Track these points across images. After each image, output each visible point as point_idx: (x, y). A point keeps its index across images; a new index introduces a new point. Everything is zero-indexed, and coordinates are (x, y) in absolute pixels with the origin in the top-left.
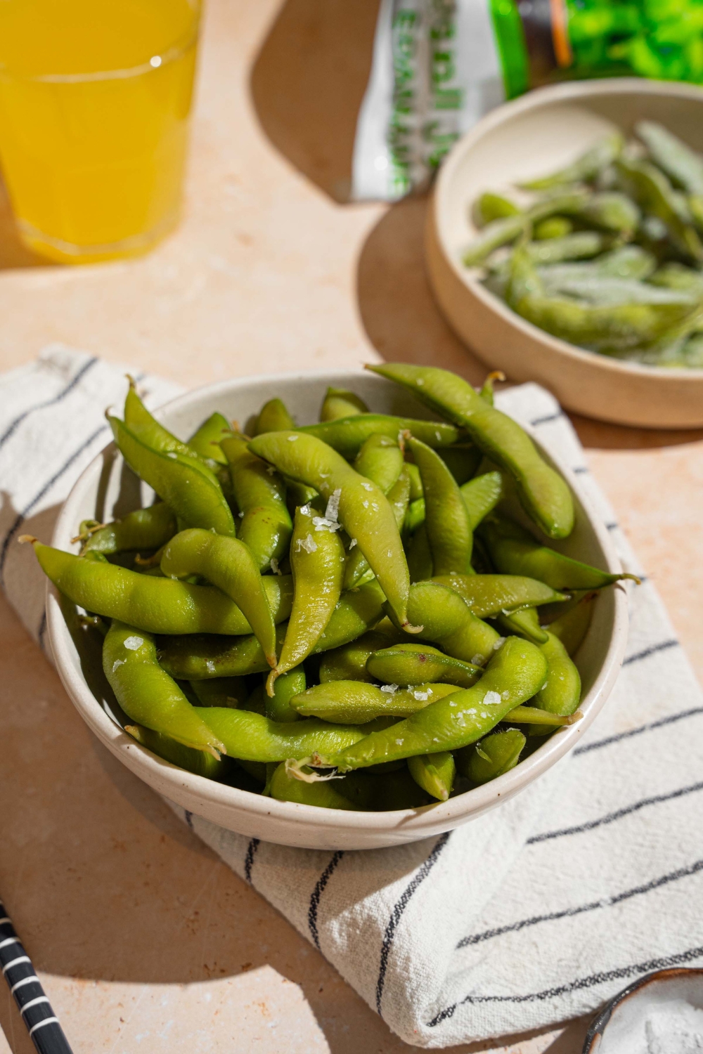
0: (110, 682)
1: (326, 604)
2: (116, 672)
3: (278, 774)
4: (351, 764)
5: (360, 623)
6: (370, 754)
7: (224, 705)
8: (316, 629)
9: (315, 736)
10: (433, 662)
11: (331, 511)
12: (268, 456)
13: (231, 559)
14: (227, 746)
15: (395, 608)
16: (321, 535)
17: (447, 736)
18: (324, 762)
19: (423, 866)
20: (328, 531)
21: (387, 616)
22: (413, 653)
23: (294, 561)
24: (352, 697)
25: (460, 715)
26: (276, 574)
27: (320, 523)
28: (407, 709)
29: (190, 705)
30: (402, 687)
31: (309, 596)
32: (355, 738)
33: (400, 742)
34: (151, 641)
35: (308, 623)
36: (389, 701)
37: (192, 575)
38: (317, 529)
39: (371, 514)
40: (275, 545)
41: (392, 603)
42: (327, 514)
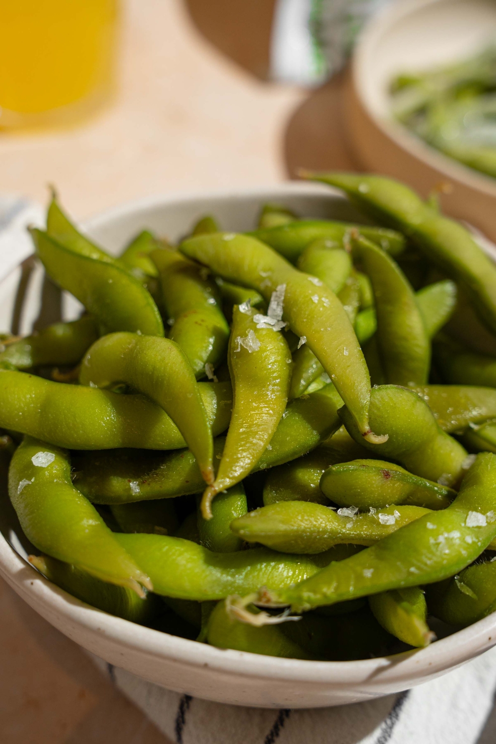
0: (15, 506)
1: (271, 412)
2: (21, 494)
3: (216, 616)
4: (309, 601)
5: (312, 433)
6: (332, 590)
7: (151, 531)
8: (260, 439)
9: (261, 569)
10: (398, 480)
11: (275, 307)
12: (202, 256)
13: (159, 357)
14: (153, 581)
15: (354, 413)
16: (264, 333)
17: (426, 564)
18: (275, 599)
19: (383, 725)
20: (272, 329)
21: (343, 426)
22: (375, 468)
23: (233, 363)
24: (306, 520)
25: (441, 539)
26: (212, 380)
27: (261, 320)
28: (371, 535)
29: (108, 530)
30: (363, 510)
31: (252, 402)
32: (309, 571)
33: (368, 573)
34: (66, 458)
35: (250, 433)
36: (349, 526)
37: (115, 383)
38: (258, 326)
39: (321, 309)
40: (211, 348)
41: (350, 407)
42: (269, 312)
